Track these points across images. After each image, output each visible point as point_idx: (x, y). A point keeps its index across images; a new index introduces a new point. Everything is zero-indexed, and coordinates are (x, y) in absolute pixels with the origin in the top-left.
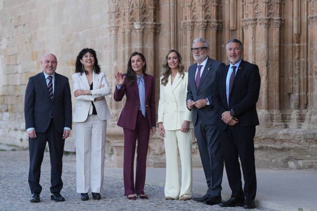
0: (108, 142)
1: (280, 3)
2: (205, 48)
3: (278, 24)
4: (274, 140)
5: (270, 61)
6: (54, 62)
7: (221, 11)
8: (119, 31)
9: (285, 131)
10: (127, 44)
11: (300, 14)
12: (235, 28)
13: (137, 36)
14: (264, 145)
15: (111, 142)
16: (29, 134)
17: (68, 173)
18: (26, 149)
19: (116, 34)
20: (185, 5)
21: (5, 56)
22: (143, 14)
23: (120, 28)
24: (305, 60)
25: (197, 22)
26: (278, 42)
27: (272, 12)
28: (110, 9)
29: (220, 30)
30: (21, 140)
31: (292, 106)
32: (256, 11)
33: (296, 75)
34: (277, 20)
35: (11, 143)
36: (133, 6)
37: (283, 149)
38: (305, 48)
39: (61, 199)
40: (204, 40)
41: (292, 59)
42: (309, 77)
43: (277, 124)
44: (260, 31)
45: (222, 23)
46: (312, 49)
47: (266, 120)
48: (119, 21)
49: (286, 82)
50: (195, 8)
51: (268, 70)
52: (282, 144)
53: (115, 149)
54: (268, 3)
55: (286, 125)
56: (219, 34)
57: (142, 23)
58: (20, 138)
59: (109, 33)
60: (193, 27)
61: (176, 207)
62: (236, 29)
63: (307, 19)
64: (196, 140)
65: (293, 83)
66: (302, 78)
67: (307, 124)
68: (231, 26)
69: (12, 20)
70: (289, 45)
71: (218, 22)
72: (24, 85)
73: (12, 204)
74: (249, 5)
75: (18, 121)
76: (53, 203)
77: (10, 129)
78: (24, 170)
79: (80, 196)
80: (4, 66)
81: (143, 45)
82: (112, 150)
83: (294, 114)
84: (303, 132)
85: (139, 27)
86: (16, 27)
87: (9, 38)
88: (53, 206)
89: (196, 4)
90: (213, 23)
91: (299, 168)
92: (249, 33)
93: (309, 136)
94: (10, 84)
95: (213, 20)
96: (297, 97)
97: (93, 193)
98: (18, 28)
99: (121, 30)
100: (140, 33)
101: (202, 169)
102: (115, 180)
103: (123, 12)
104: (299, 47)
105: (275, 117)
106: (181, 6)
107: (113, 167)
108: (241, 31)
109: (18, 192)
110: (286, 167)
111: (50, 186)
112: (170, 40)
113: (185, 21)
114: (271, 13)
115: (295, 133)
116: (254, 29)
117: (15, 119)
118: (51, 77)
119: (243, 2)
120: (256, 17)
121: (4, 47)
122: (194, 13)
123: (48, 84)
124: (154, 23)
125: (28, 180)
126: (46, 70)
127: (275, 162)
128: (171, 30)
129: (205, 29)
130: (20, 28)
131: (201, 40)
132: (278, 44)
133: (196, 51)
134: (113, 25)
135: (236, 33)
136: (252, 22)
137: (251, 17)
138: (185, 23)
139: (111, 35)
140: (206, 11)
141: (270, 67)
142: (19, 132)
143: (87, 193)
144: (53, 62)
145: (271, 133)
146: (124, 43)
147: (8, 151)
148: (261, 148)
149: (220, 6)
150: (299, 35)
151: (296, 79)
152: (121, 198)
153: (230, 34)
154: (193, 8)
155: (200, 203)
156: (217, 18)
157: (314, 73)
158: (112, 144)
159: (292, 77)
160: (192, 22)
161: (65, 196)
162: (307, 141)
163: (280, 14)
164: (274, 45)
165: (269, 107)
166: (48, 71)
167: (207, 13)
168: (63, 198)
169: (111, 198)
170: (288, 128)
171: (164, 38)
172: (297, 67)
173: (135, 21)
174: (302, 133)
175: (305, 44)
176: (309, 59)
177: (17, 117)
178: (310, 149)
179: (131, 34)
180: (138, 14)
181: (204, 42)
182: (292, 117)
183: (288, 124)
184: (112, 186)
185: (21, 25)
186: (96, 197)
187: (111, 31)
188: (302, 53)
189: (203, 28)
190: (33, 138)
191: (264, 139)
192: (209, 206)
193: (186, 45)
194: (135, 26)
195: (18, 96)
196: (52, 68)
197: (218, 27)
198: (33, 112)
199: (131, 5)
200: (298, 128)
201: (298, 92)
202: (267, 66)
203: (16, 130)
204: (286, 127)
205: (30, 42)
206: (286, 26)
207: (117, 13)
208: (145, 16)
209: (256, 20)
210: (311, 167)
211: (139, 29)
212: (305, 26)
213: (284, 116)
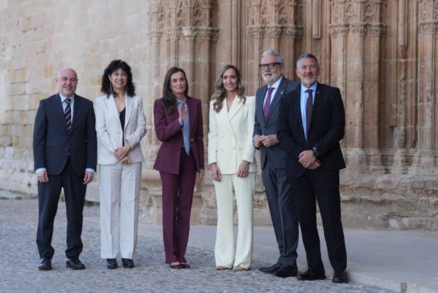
0: (146, 189)
1: (381, 4)
2: (278, 65)
3: (378, 32)
4: (371, 189)
5: (366, 83)
6: (74, 79)
7: (301, 13)
8: (162, 39)
9: (386, 177)
10: (172, 56)
11: (407, 19)
12: (320, 36)
13: (186, 45)
14: (357, 196)
15: (150, 189)
16: (38, 177)
17: (91, 231)
18: (35, 198)
19: (158, 43)
20: (253, 4)
21: (9, 71)
22: (195, 15)
23: (163, 35)
24: (414, 82)
25: (268, 28)
26: (378, 57)
27: (370, 15)
28: (150, 9)
29: (299, 38)
30: (29, 185)
31: (396, 143)
32: (349, 14)
33: (401, 101)
34: (376, 26)
35: (16, 189)
36: (181, 5)
37: (382, 203)
38: (414, 65)
39: (80, 266)
40: (276, 53)
41: (397, 80)
42: (419, 104)
43: (376, 168)
44: (353, 41)
45: (302, 29)
46: (423, 66)
47: (361, 162)
48: (162, 25)
49: (387, 111)
50: (265, 8)
51: (363, 94)
52: (382, 195)
53: (154, 200)
54: (364, 3)
55: (387, 170)
56: (298, 45)
57: (193, 28)
58: (27, 183)
59: (149, 41)
60: (263, 34)
61: (235, 280)
62: (320, 39)
63: (417, 26)
64: (264, 188)
65: (397, 113)
66: (409, 106)
67: (415, 167)
68: (314, 33)
69: (19, 22)
70: (393, 61)
71: (297, 29)
72: (34, 110)
73: (15, 272)
74: (340, 6)
75: (26, 160)
76: (69, 271)
77: (15, 170)
78: (32, 226)
79: (106, 263)
80: (8, 84)
81: (194, 58)
82: (151, 201)
83: (398, 155)
84: (409, 179)
85: (189, 34)
86: (24, 31)
87: (15, 47)
88: (69, 275)
89: (267, 3)
90: (289, 30)
91: (404, 228)
92: (338, 44)
93: (417, 185)
94: (16, 109)
95: (290, 25)
96: (403, 132)
97: (123, 260)
98: (27, 33)
99: (165, 38)
100: (191, 41)
101: (272, 228)
102: (154, 241)
103: (167, 12)
104: (406, 63)
105: (372, 158)
106: (247, 6)
107: (152, 223)
108: (328, 40)
109: (23, 255)
110: (387, 226)
111: (66, 248)
112: (231, 51)
113: (252, 26)
114: (368, 17)
115: (399, 181)
116: (346, 38)
117: (21, 157)
118: (70, 100)
119: (331, 1)
120: (349, 22)
121: (8, 58)
122: (264, 16)
123: (64, 109)
124: (210, 28)
125: (35, 239)
126: (62, 90)
127: (371, 220)
128: (233, 38)
129: (278, 37)
130: (30, 33)
131: (273, 53)
132: (377, 59)
133: (266, 68)
134: (154, 30)
135: (321, 43)
136: (343, 28)
137: (341, 22)
138: (251, 29)
139: (151, 43)
140: (280, 13)
141: (367, 89)
142: (26, 174)
143: (115, 259)
144: (72, 80)
145: (366, 180)
146: (169, 55)
147: (12, 199)
148: (352, 201)
149: (300, 5)
150: (406, 47)
151: (401, 107)
152: (161, 267)
153: (313, 45)
154: (262, 8)
155: (268, 275)
156: (296, 23)
157: (425, 99)
158: (151, 193)
159: (396, 104)
160: (261, 28)
161: (86, 261)
162: (415, 192)
163: (381, 19)
164: (372, 61)
165: (364, 145)
166: (66, 92)
167: (282, 16)
168: (83, 265)
169: (148, 266)
170: (390, 173)
171: (224, 48)
172: (403, 91)
173: (184, 25)
174: (408, 181)
175: (414, 59)
176: (419, 80)
177: (24, 154)
178: (419, 202)
179: (178, 42)
180: (188, 16)
181: (276, 55)
182: (395, 158)
183: (389, 168)
184: (149, 250)
185: (31, 29)
186: (127, 265)
187: (151, 38)
188: (409, 71)
189: (276, 35)
190: (44, 183)
191: (357, 189)
192: (281, 279)
193: (253, 58)
194: (184, 32)
195: (25, 126)
196: (71, 88)
197: (297, 35)
198: (45, 147)
199: (179, 4)
200: (403, 174)
201: (403, 124)
202: (362, 88)
203: (22, 171)
204: (387, 171)
205: (43, 52)
206: (388, 34)
207: (160, 14)
208: (198, 18)
209: (348, 26)
210: (419, 227)
211: (190, 36)
212: (415, 34)
213: (385, 157)
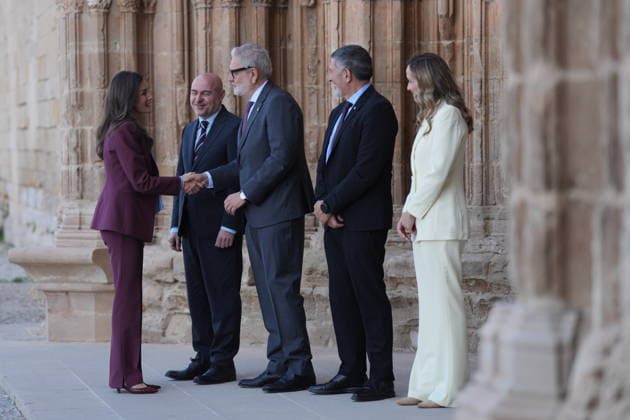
26: (400, 37)
44: (354, 9)
60: (210, 1)
81: (107, 45)
85: (97, 2)
100: (99, 15)
116: (342, 4)
129: (235, 5)
150: (453, 19)
164: (389, 45)
179: (80, 18)
211: (96, 6)
